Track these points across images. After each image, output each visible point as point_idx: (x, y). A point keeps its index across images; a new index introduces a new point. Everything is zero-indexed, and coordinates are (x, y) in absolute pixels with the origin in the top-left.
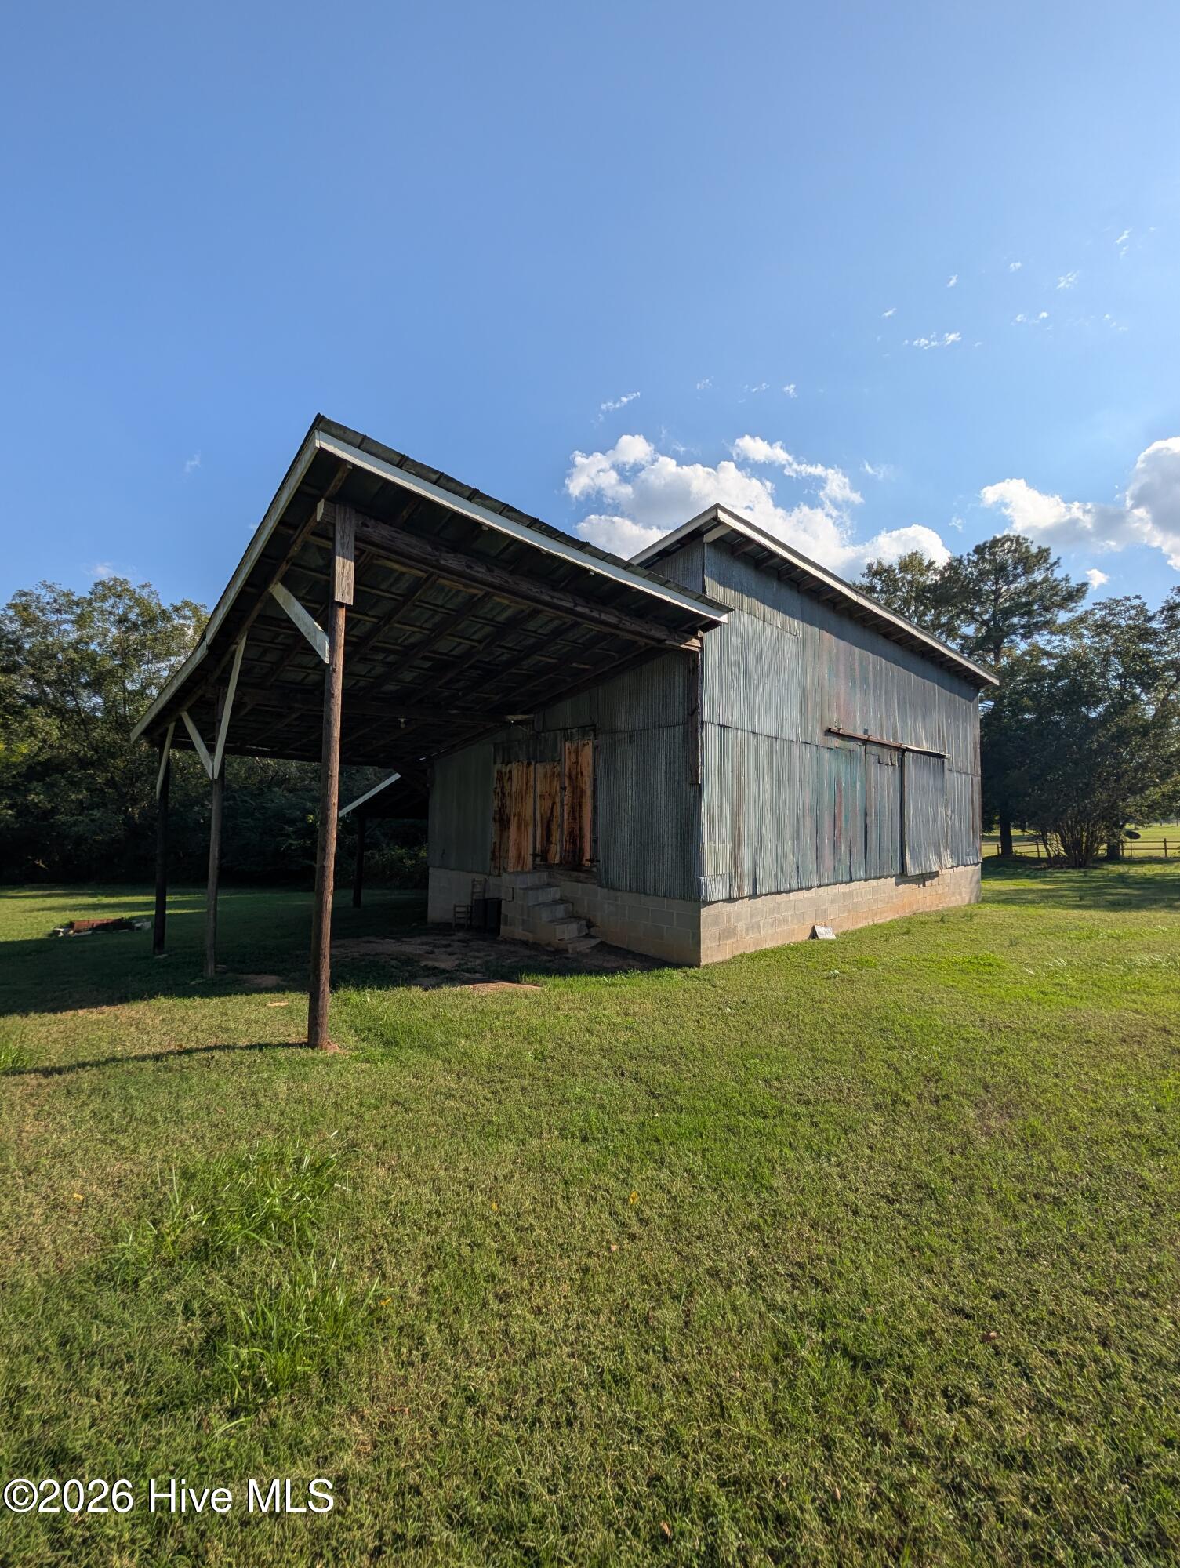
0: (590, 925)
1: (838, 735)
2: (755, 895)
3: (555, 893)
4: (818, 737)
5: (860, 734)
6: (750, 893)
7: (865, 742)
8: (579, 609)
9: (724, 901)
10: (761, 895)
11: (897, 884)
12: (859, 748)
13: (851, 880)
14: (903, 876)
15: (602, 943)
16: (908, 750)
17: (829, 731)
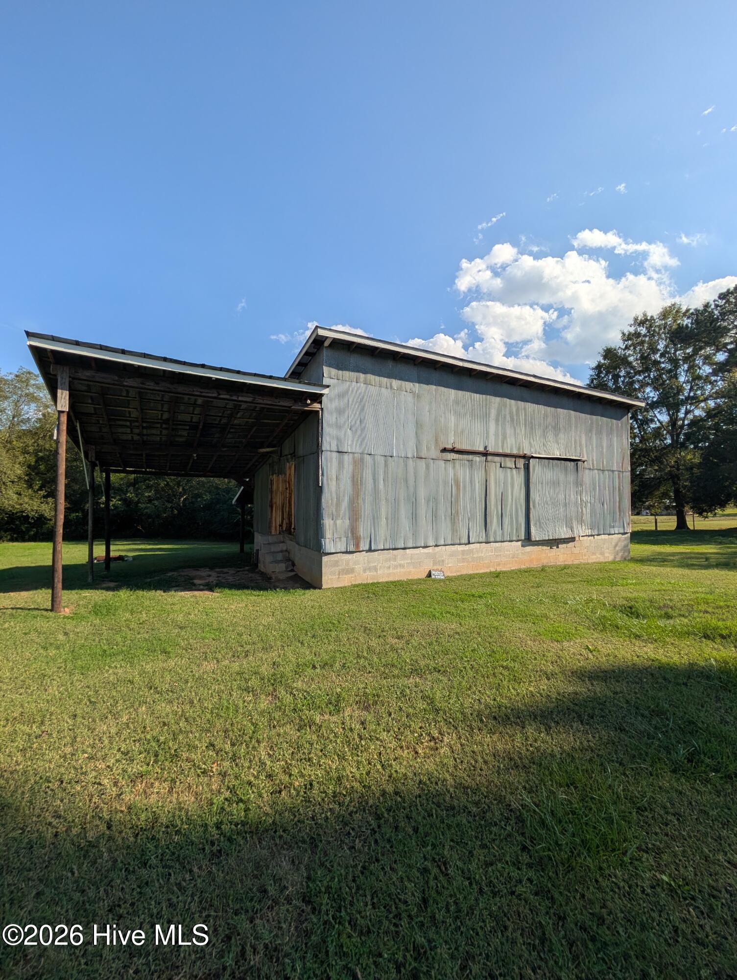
0: (293, 565)
1: (453, 451)
2: (370, 550)
3: (283, 547)
4: (435, 453)
5: (481, 449)
6: (367, 548)
7: (485, 454)
8: (222, 396)
9: (343, 553)
10: (375, 551)
11: (523, 546)
12: (477, 459)
13: (469, 543)
14: (528, 540)
15: (296, 574)
16: (533, 457)
17: (444, 450)
